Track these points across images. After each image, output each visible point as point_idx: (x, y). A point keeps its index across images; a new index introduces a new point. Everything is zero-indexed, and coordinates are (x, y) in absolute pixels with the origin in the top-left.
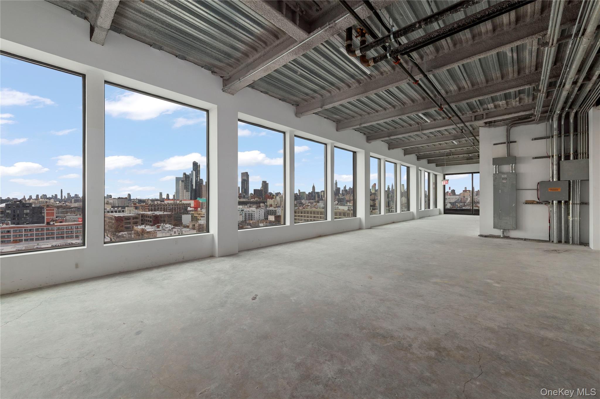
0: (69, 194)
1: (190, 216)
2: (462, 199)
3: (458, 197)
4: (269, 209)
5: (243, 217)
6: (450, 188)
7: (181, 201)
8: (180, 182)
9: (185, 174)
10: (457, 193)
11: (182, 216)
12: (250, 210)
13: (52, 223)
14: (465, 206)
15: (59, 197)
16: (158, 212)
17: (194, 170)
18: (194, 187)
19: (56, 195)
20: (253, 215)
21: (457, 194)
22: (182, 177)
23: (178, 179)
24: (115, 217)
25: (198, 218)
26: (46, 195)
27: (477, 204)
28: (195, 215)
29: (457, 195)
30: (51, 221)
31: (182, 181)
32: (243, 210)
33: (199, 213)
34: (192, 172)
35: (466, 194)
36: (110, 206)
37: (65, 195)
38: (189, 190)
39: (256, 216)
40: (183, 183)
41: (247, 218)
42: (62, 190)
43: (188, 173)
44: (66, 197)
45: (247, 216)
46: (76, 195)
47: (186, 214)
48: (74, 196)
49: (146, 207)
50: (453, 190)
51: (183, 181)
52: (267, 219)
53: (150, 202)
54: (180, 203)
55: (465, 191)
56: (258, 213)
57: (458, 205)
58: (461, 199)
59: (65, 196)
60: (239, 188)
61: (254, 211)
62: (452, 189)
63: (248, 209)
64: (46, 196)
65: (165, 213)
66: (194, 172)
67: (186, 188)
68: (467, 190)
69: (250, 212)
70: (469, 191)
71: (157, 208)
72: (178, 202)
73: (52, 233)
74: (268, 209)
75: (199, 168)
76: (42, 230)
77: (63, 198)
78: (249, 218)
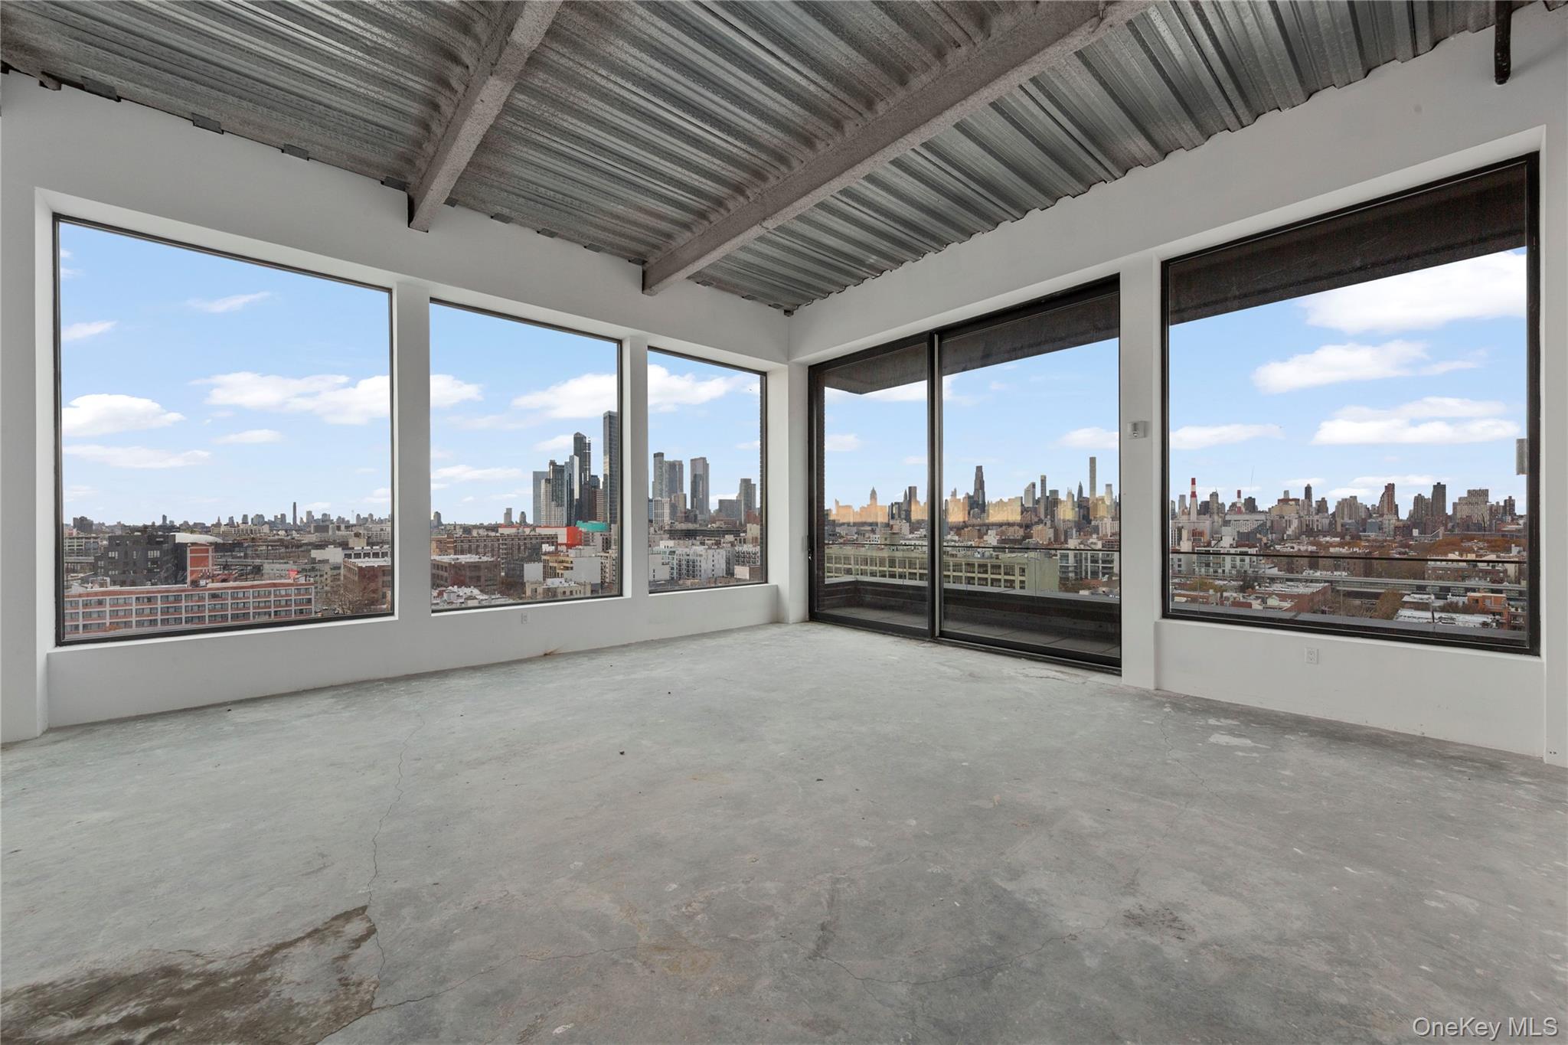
0: (309, 513)
1: (541, 565)
2: (1275, 523)
3: (1263, 517)
4: (741, 549)
5: (672, 569)
6: (1239, 492)
7: (534, 529)
8: (543, 481)
9: (553, 463)
10: (1263, 505)
11: (525, 565)
12: (692, 552)
13: (202, 583)
14: (1282, 540)
15: (289, 520)
16: (469, 555)
17: (575, 454)
18: (577, 495)
19: (283, 516)
20: (699, 564)
21: (1260, 509)
22: (548, 470)
23: (537, 477)
24: (361, 568)
25: (558, 571)
26: (261, 517)
27: (1318, 536)
28: (551, 564)
29: (1260, 512)
30: (202, 577)
31: (546, 480)
32: (674, 552)
33: (561, 558)
34: (571, 458)
35: (1286, 508)
36: (363, 542)
37: (302, 515)
38: (562, 501)
39: (703, 565)
40: (550, 487)
41: (684, 572)
42: (295, 504)
43: (560, 462)
44: (305, 520)
45: (684, 567)
46: (324, 515)
47: (534, 561)
48: (320, 517)
49: (449, 543)
50: (1250, 498)
51: (548, 481)
52: (730, 573)
53: (459, 532)
54: (533, 533)
55: (1285, 501)
56: (709, 557)
57: (1261, 540)
58: (1272, 522)
59: (302, 519)
60: (685, 495)
61: (701, 555)
62: (1244, 496)
63: (687, 550)
64: (263, 518)
65: (485, 559)
66: (577, 459)
67: (555, 496)
68: (1291, 497)
69: (691, 558)
70: (1297, 500)
71: (474, 546)
72: (527, 531)
73: (199, 606)
74: (736, 548)
75: (589, 449)
76: (178, 599)
77: (298, 522)
78: (688, 571)
